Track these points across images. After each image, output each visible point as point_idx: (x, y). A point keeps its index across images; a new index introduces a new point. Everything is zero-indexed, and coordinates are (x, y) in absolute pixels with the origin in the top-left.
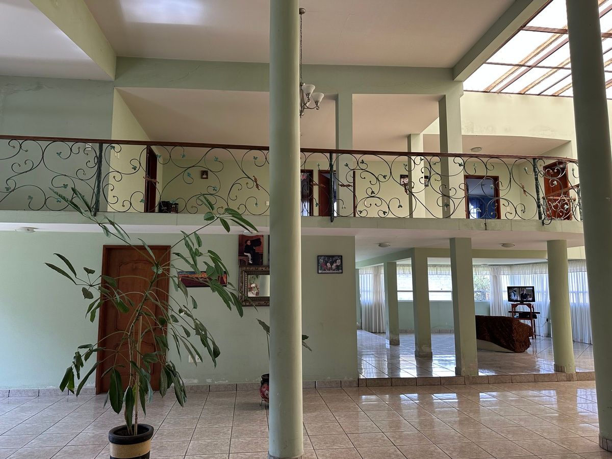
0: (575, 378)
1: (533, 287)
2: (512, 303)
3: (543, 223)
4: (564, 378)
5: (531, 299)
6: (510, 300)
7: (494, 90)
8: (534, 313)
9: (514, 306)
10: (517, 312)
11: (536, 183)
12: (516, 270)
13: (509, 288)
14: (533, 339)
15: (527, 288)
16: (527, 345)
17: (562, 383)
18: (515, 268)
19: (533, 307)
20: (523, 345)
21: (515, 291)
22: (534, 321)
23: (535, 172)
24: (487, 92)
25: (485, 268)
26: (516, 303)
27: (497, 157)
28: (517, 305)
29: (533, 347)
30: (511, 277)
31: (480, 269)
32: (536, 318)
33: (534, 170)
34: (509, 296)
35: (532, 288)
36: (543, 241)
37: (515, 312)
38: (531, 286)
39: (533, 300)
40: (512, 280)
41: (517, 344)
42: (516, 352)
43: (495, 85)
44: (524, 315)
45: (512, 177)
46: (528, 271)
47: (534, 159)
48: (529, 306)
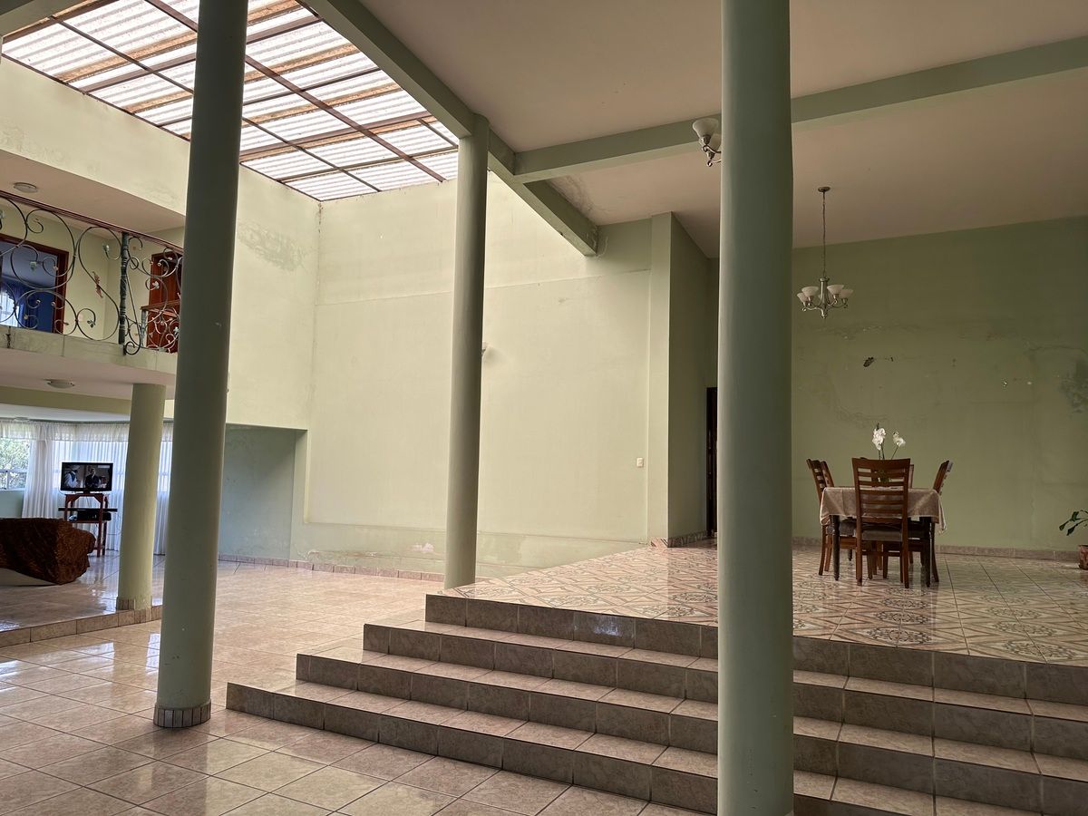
0: (149, 616)
1: (111, 465)
2: (69, 493)
3: (125, 352)
4: (130, 619)
5: (104, 486)
6: (64, 487)
7: (76, 84)
8: (107, 510)
9: (70, 499)
10: (75, 510)
11: (123, 277)
12: (85, 433)
13: (66, 466)
14: (98, 556)
15: (99, 467)
16: (82, 566)
17: (123, 629)
18: (84, 429)
19: (106, 500)
20: (73, 570)
21: (75, 471)
22: (105, 524)
23: (124, 258)
24: (61, 82)
25: (23, 426)
26: (74, 493)
27: (53, 211)
28: (77, 496)
29: (97, 571)
30: (74, 446)
31: (12, 427)
32: (110, 519)
33: (122, 253)
34: (64, 479)
35: (108, 467)
36: (128, 383)
37: (72, 510)
38: (109, 462)
39: (109, 488)
40: (77, 450)
41: (63, 569)
42: (57, 584)
43: (78, 75)
44: (87, 515)
45: (77, 256)
46: (106, 436)
47: (125, 234)
48: (100, 498)
